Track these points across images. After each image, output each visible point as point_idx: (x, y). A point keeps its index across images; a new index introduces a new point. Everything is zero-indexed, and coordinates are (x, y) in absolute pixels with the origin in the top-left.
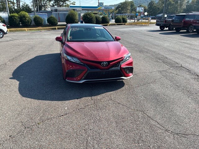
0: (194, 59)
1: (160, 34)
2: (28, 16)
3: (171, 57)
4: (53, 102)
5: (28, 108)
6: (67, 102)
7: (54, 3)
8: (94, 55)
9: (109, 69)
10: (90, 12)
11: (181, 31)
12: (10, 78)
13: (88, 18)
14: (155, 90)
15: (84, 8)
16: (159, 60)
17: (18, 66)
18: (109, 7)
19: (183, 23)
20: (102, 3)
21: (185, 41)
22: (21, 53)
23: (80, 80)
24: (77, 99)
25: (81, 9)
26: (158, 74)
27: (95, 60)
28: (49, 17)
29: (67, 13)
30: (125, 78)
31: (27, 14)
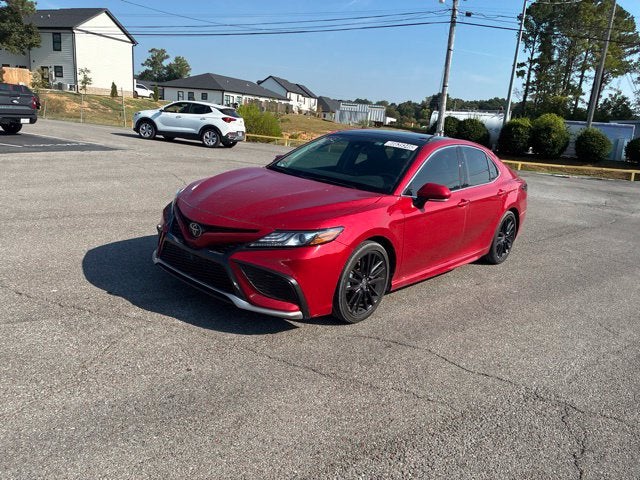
2: (564, 127)
30: (242, 303)
31: (561, 121)
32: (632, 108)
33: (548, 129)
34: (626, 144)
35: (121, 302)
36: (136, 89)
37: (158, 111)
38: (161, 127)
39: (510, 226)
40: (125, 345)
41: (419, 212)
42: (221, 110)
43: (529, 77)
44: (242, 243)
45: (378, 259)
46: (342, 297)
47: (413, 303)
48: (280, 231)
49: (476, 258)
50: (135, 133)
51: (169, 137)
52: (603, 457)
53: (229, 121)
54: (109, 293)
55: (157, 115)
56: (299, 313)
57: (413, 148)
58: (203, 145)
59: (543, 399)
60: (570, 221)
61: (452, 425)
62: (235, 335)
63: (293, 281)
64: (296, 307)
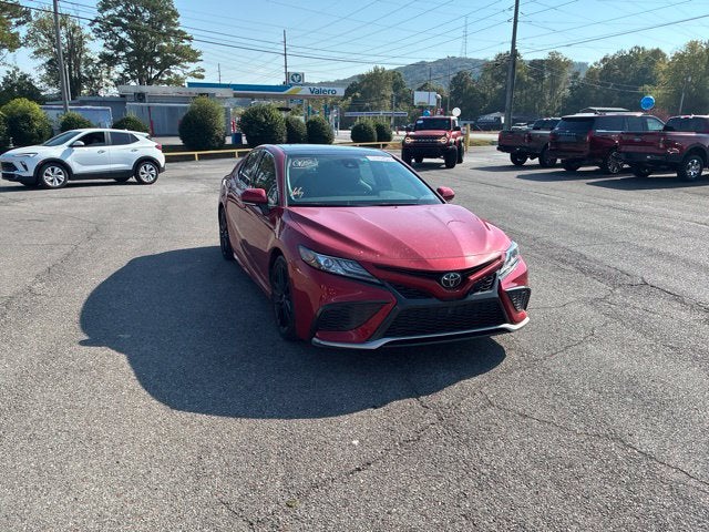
0: (671, 258)
1: (519, 177)
2: (41, 113)
3: (595, 253)
4: (295, 423)
5: (218, 448)
6: (345, 420)
7: (126, 70)
8: (410, 249)
9: (466, 296)
10: (264, 103)
11: (581, 169)
12: (83, 343)
13: (259, 122)
14: (612, 363)
15: (243, 92)
16: (562, 266)
17: (85, 298)
18: (327, 89)
19: (588, 145)
20: (300, 76)
21: (611, 202)
22: (68, 249)
23: (368, 340)
24: (375, 407)
25: (229, 93)
26: (589, 311)
27: (420, 268)
28: (119, 120)
29: (186, 108)
31: (36, 106)
33: (26, 117)
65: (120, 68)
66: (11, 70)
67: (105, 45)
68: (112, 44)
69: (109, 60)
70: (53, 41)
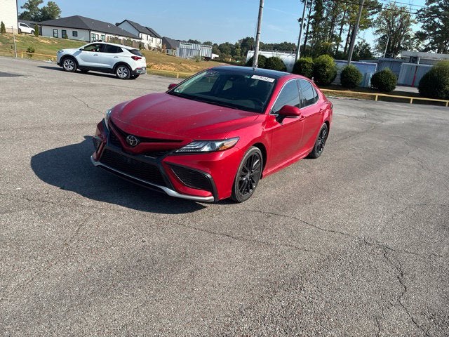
2: (334, 64)
23: (97, 161)
28: (379, 71)
30: (172, 193)
31: (332, 60)
32: (372, 51)
33: (324, 65)
34: (371, 76)
35: (74, 196)
36: (20, 27)
37: (78, 50)
38: (81, 63)
39: (324, 133)
40: (91, 226)
41: (279, 125)
42: (130, 51)
43: (308, 28)
44: (170, 150)
45: (257, 159)
46: (237, 185)
47: (273, 186)
48: (197, 141)
49: (305, 156)
50: (59, 67)
51: (85, 70)
52: (414, 277)
53: (137, 59)
54: (62, 188)
55: (77, 53)
56: (212, 197)
57: (272, 80)
58: (117, 77)
59: (369, 244)
60: (348, 128)
61: (324, 264)
62: (166, 215)
63: (209, 176)
64: (210, 193)
65: (427, 42)
66: (360, 41)
67: (422, 27)
68: (427, 26)
69: (421, 36)
70: (389, 23)
